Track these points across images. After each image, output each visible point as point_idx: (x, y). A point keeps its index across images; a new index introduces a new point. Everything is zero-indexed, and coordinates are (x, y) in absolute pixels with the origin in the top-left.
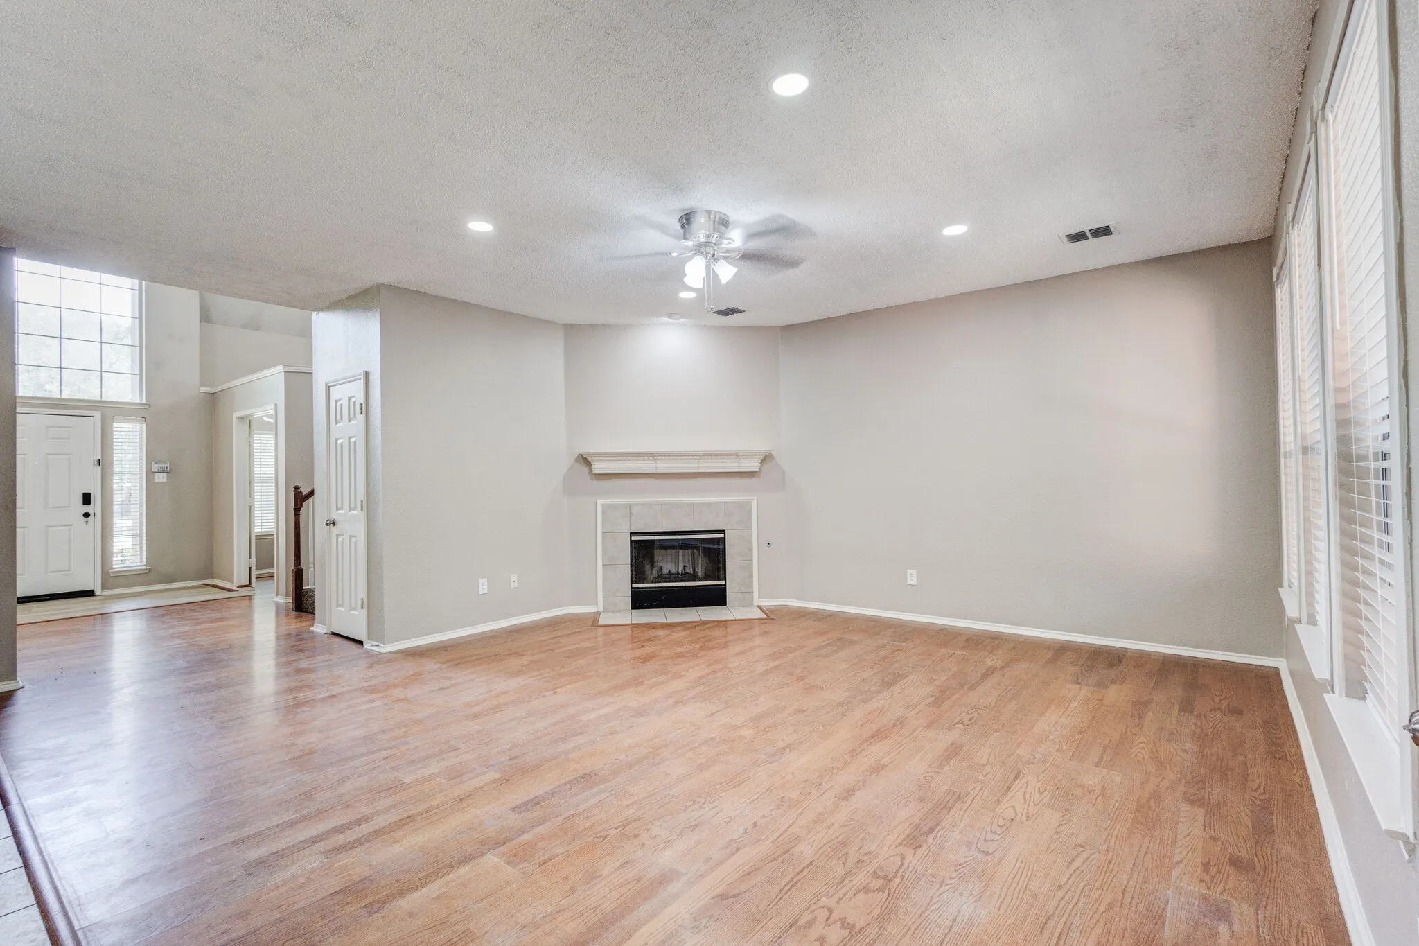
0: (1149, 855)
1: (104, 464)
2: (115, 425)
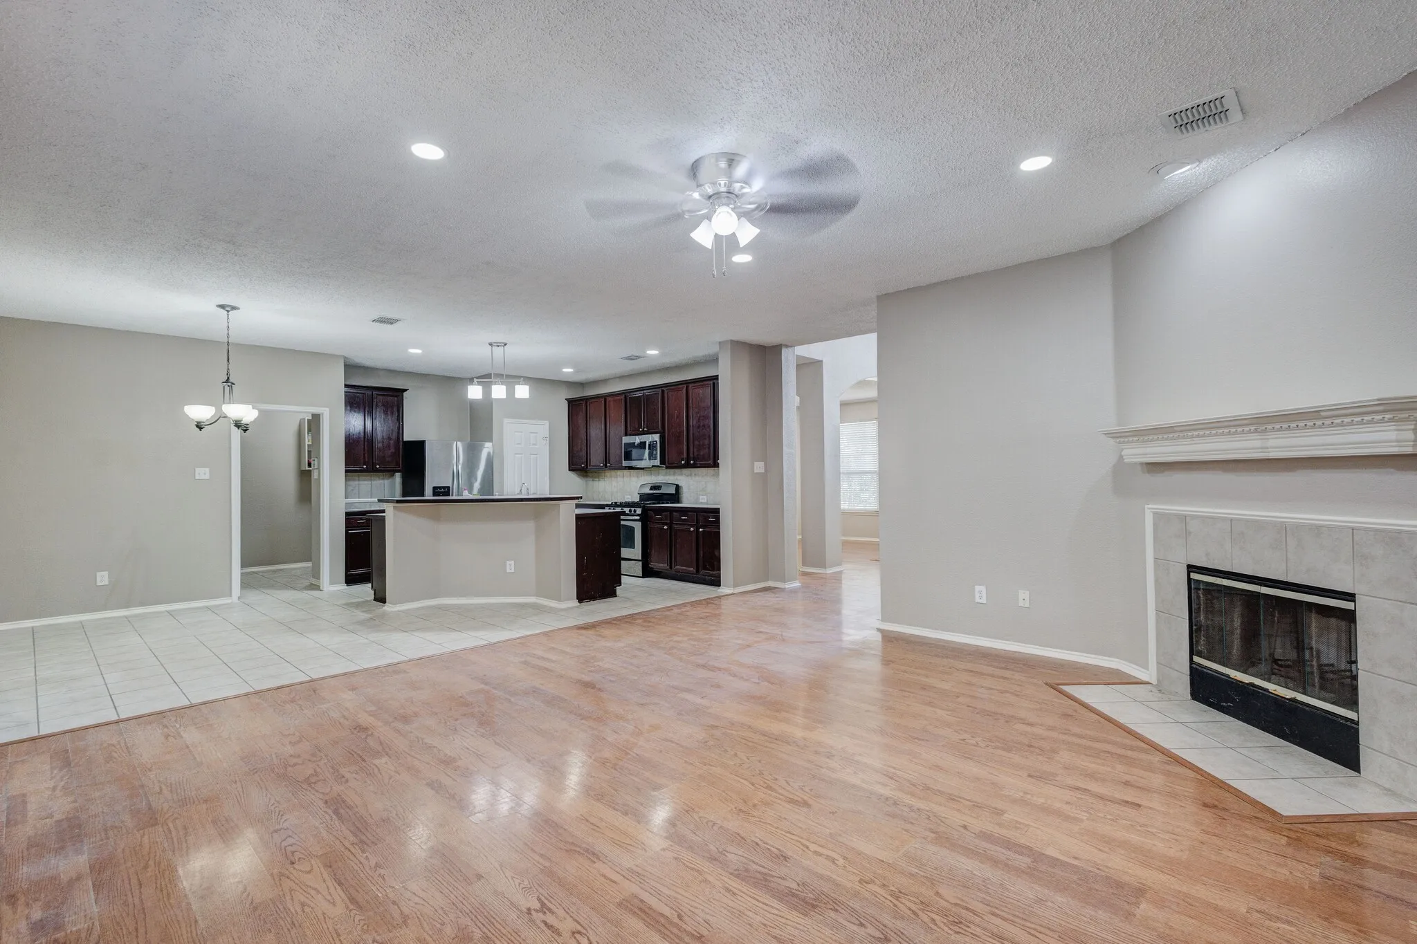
0: (131, 928)
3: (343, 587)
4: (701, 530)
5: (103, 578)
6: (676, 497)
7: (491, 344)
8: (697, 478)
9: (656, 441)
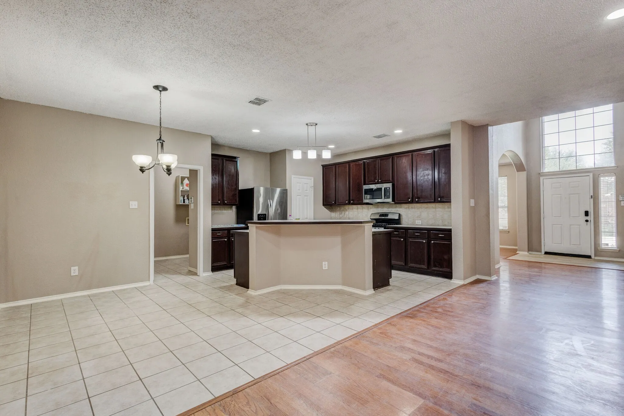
1: (595, 198)
2: (602, 178)
3: (210, 273)
4: (432, 242)
5: (75, 271)
6: (398, 221)
7: (307, 124)
8: (413, 210)
9: (389, 188)
